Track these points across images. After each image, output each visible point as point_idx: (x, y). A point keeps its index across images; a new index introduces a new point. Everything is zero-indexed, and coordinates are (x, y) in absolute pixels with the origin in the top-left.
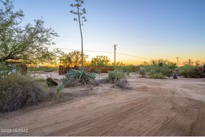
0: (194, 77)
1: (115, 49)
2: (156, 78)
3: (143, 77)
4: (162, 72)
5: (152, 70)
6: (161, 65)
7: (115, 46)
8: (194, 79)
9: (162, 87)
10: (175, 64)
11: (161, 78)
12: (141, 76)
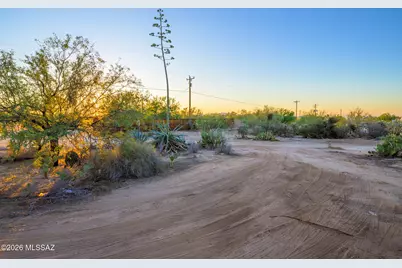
0: (315, 137)
1: (190, 85)
2: (264, 139)
3: (243, 137)
4: (272, 129)
5: (256, 127)
6: (270, 117)
7: (190, 79)
8: (315, 140)
9: (273, 152)
10: (292, 114)
11: (270, 139)
12: (241, 136)
